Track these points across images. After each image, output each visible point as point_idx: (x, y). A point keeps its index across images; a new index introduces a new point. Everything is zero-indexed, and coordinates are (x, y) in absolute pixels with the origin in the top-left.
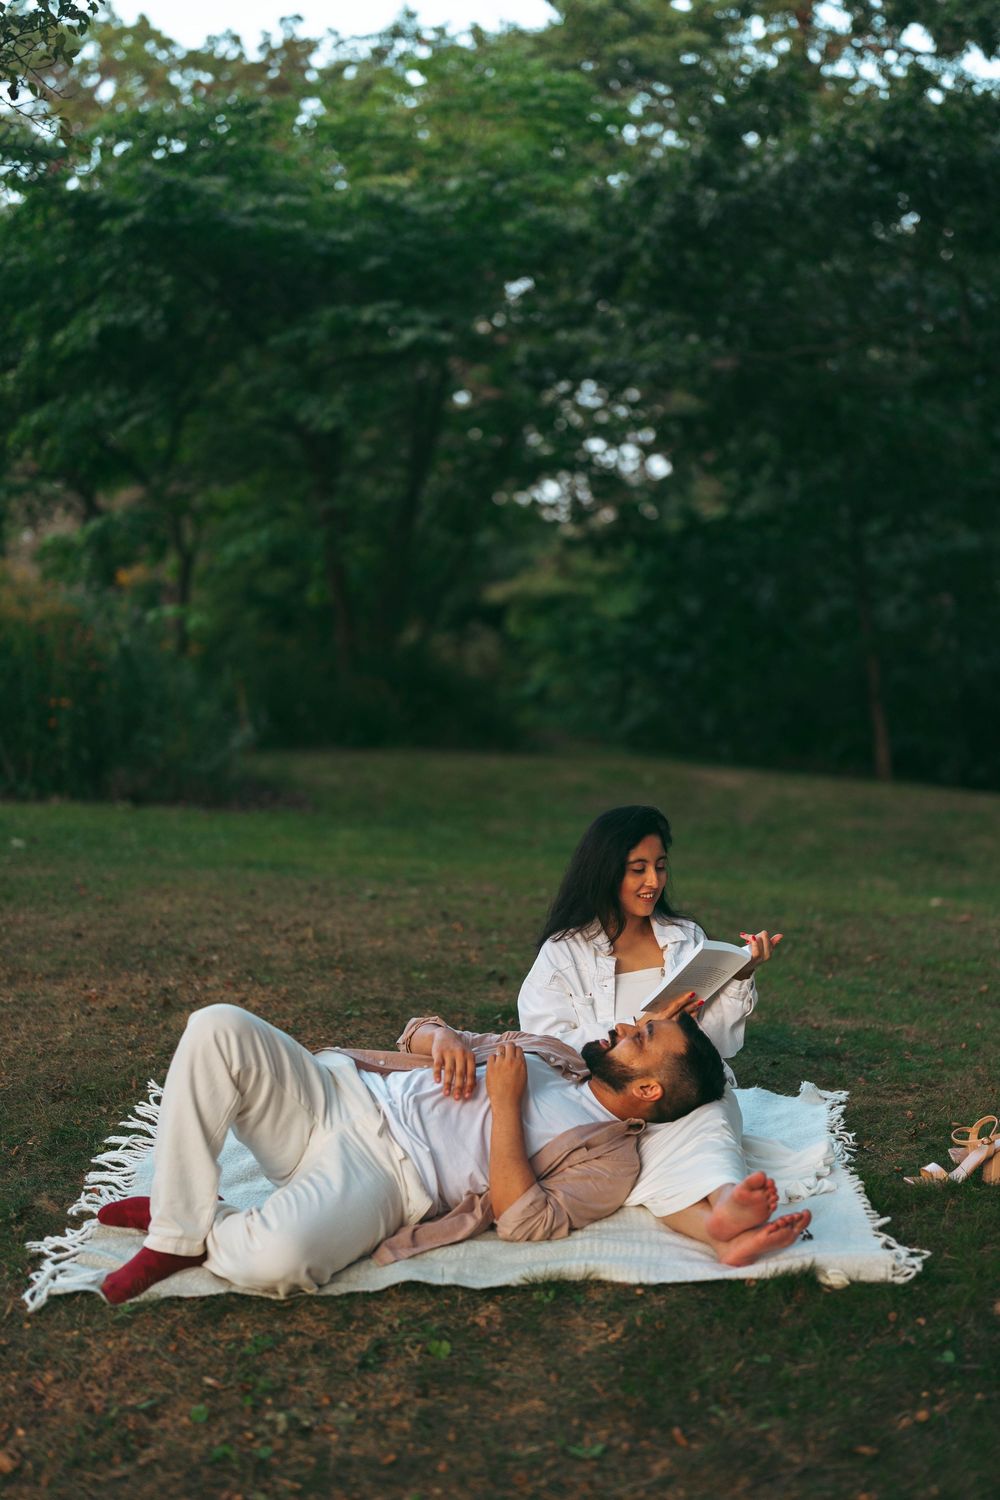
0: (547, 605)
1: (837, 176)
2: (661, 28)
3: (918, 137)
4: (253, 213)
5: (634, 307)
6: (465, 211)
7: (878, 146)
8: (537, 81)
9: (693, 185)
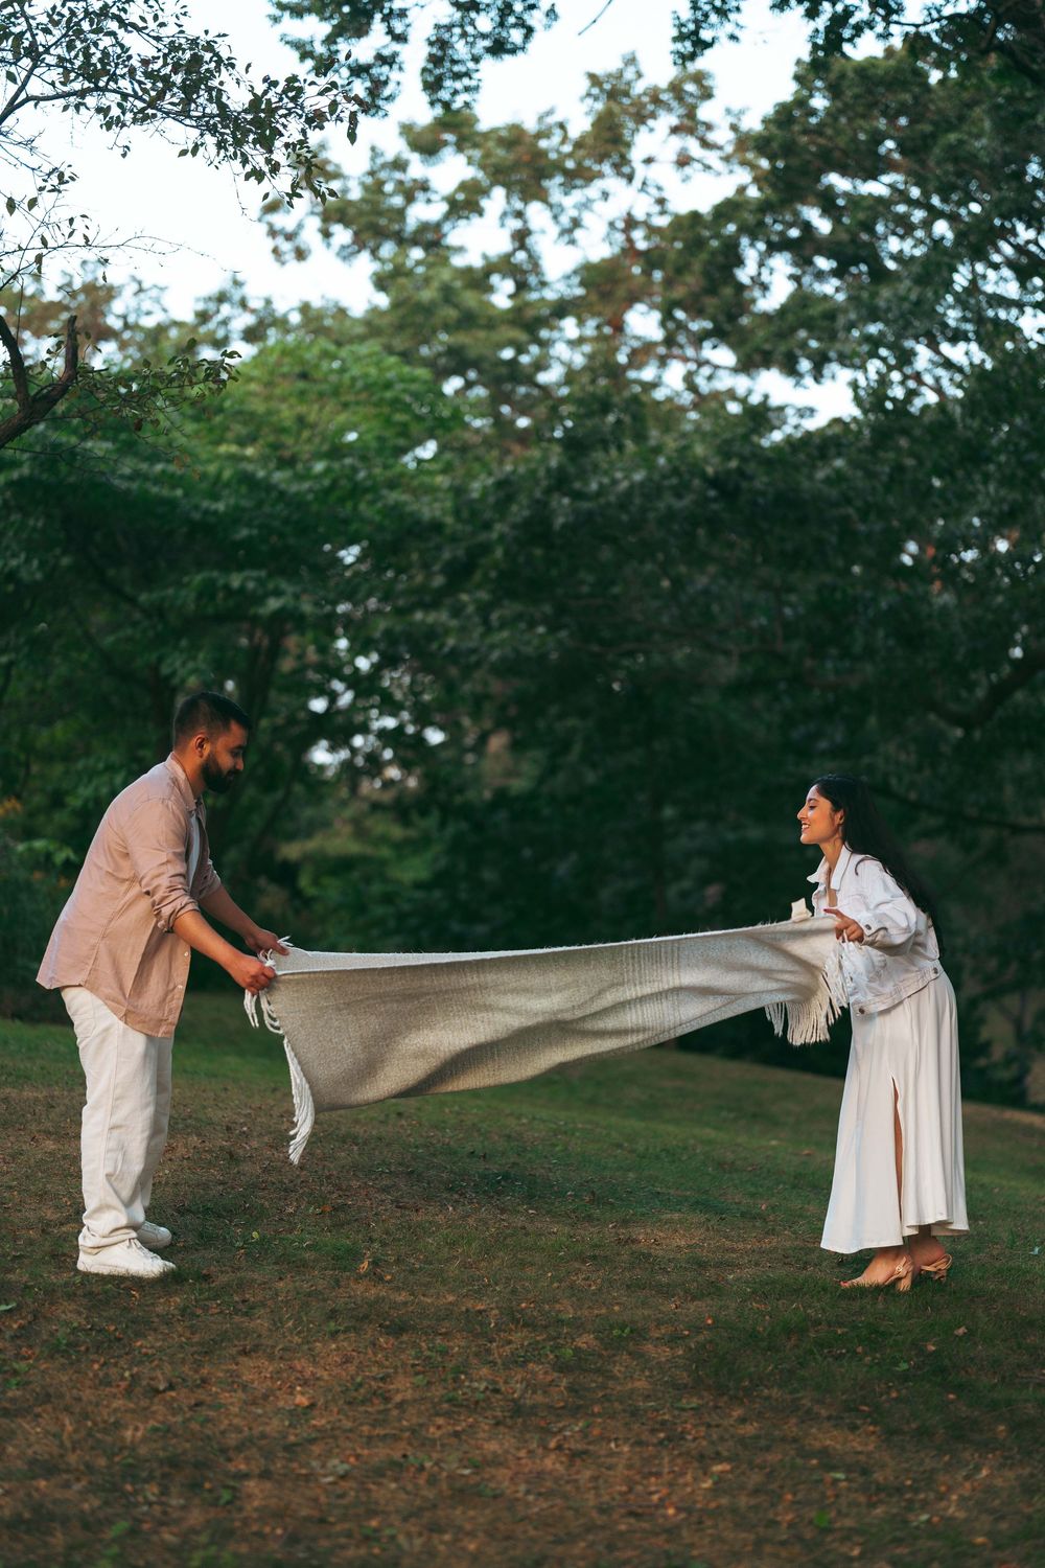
0: (343, 866)
1: (679, 496)
2: (482, 322)
3: (751, 467)
4: (131, 478)
5: (483, 595)
6: (328, 491)
7: (716, 473)
8: (390, 375)
9: (548, 491)
